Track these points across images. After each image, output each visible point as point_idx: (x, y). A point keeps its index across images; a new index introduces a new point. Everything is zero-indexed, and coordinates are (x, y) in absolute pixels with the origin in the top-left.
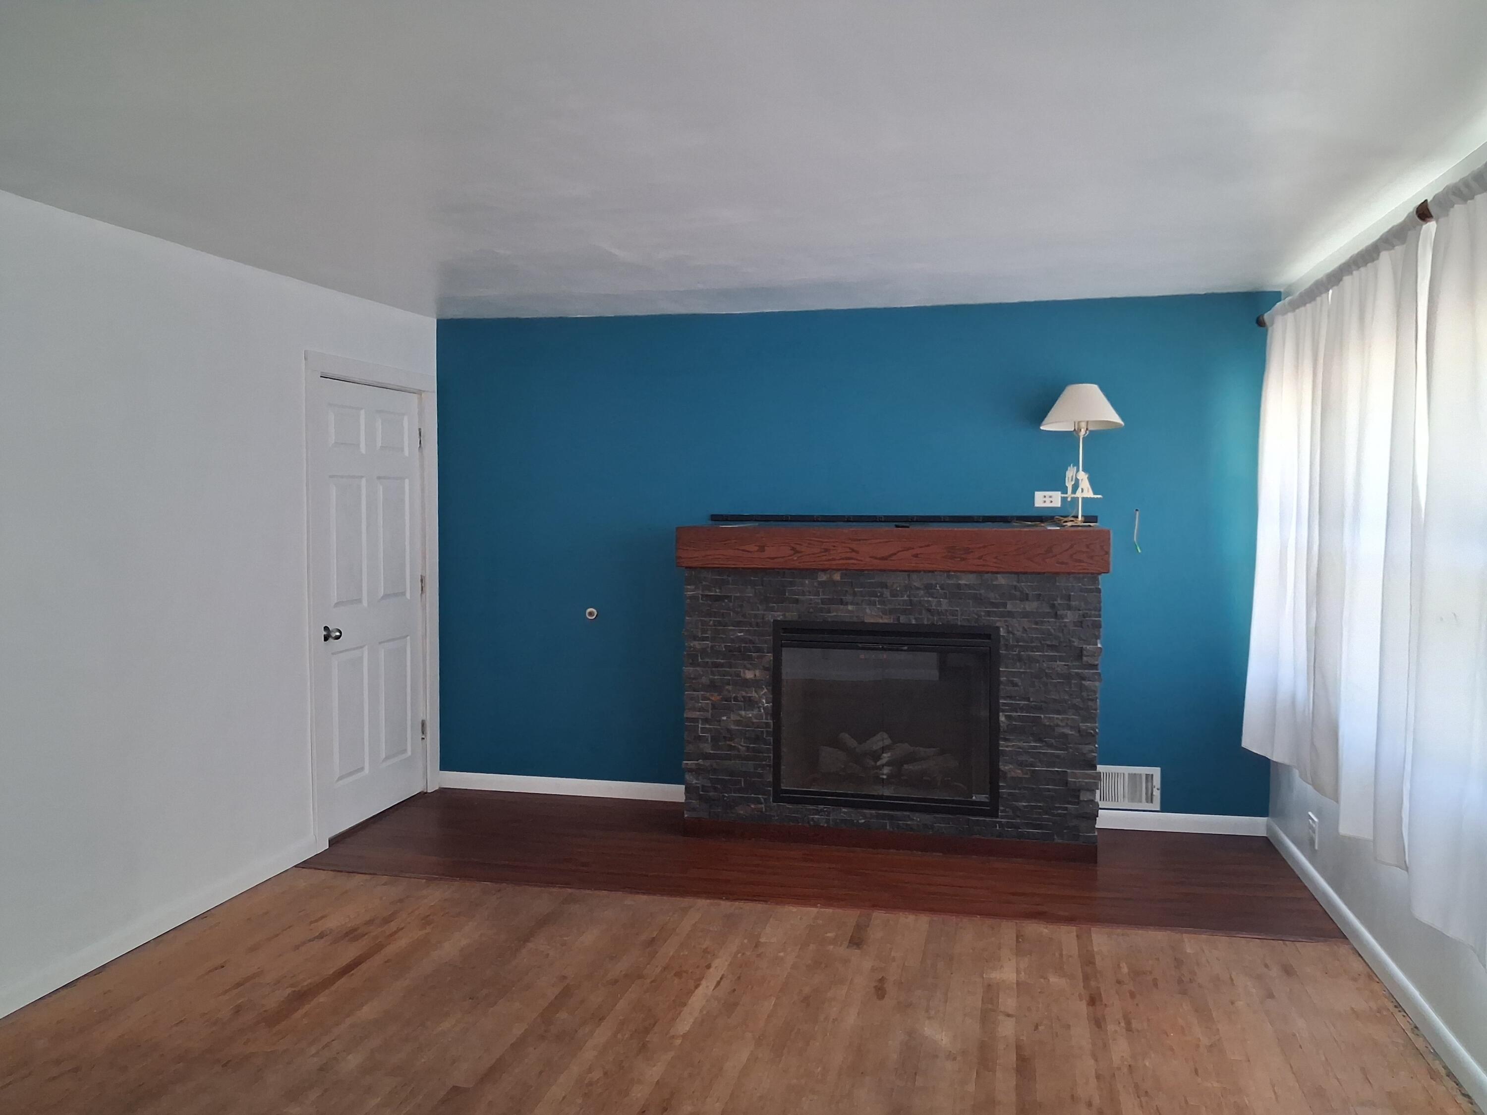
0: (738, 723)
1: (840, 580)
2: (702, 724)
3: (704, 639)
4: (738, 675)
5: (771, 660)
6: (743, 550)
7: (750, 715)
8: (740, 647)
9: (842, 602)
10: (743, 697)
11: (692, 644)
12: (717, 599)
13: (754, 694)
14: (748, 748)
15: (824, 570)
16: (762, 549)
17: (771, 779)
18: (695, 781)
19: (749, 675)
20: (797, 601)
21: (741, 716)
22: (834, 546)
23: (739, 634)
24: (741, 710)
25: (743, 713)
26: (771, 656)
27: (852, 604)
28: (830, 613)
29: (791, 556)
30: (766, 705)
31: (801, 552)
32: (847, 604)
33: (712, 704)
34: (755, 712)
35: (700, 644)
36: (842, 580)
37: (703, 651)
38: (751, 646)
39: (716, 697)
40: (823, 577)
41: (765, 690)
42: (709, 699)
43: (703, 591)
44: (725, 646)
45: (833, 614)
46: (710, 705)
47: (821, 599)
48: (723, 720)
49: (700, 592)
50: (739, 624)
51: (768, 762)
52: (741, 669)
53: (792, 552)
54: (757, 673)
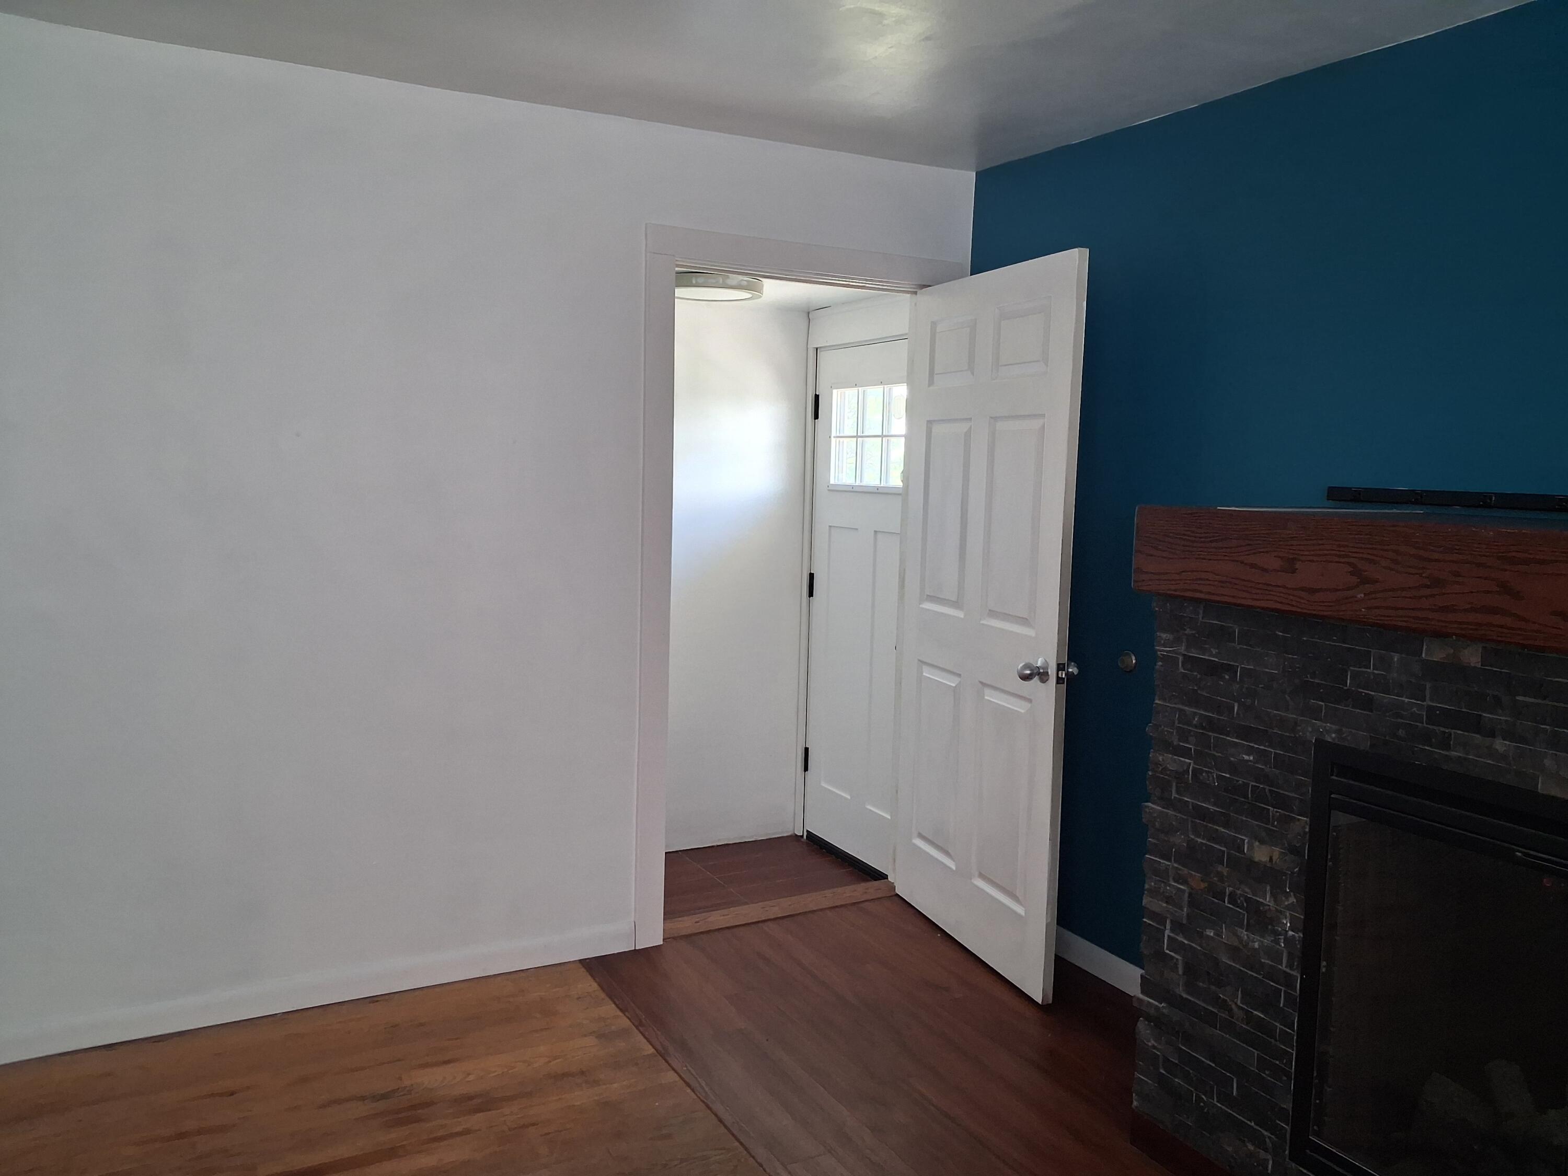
0: (1234, 951)
1: (1479, 665)
2: (1172, 930)
3: (1185, 753)
4: (1240, 849)
5: (1305, 833)
6: (1253, 566)
7: (1256, 945)
8: (1246, 785)
9: (1476, 725)
10: (1248, 900)
11: (1161, 758)
12: (1213, 670)
13: (1268, 900)
14: (1249, 1018)
15: (1440, 635)
16: (1290, 566)
17: (1288, 1105)
18: (1152, 1042)
19: (1261, 854)
20: (1368, 703)
21: (1240, 939)
22: (1457, 574)
23: (1246, 757)
24: (1241, 927)
25: (1244, 934)
26: (1306, 822)
27: (1509, 735)
28: (1448, 748)
29: (1348, 589)
30: (1291, 933)
31: (1377, 581)
32: (1492, 734)
33: (1190, 894)
34: (1267, 941)
35: (1175, 761)
36: (1482, 667)
37: (1180, 776)
38: (1267, 788)
39: (1197, 880)
40: (1435, 653)
41: (1292, 900)
42: (1185, 882)
43: (1188, 648)
44: (1219, 777)
45: (1454, 754)
46: (1186, 895)
47: (1429, 707)
48: (1208, 936)
49: (1182, 649)
50: (1246, 733)
51: (1285, 1065)
52: (1245, 836)
53: (1354, 580)
54: (1276, 852)
